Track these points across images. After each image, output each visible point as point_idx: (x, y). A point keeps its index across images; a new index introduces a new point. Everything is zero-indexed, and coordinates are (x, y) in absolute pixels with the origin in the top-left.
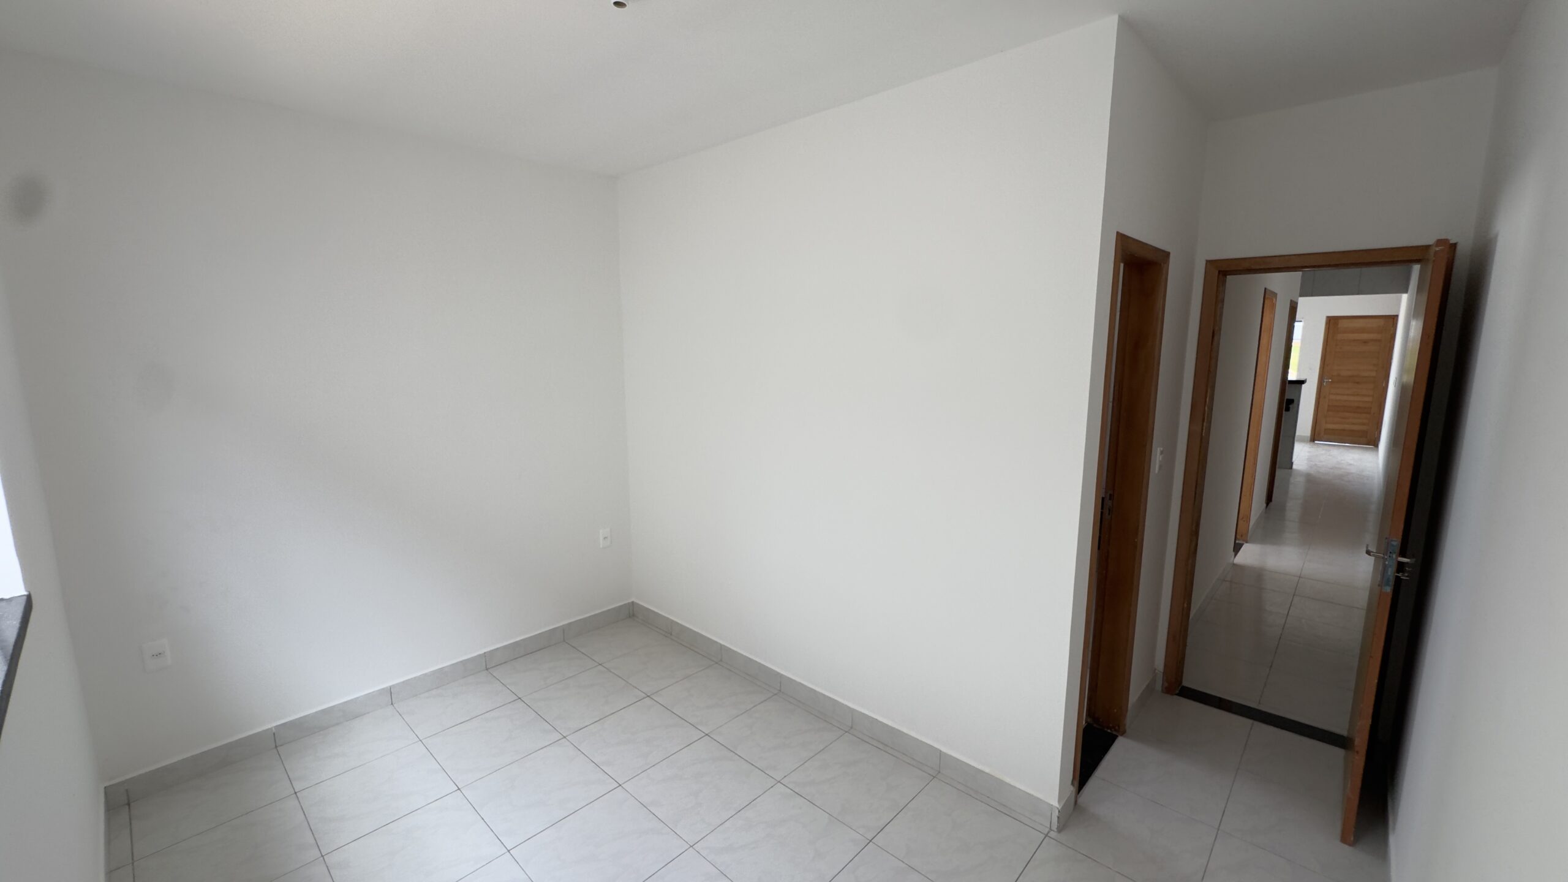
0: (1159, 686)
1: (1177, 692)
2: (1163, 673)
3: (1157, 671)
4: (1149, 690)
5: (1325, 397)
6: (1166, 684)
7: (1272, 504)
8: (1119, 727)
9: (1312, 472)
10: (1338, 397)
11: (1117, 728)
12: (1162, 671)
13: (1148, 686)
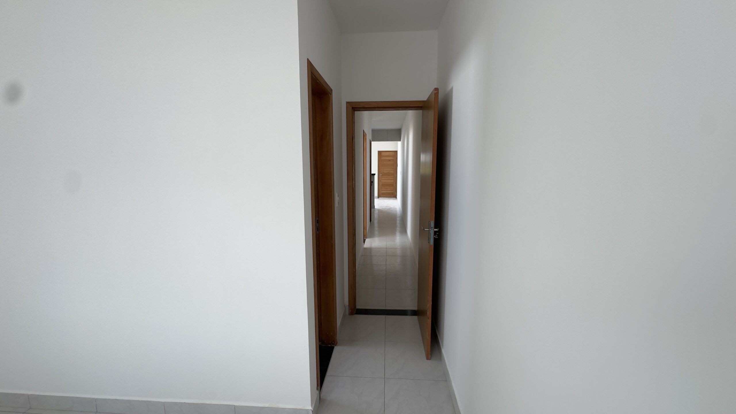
0: (347, 313)
1: (355, 312)
2: (349, 306)
3: (346, 306)
4: (344, 315)
5: (380, 181)
6: (350, 311)
7: (371, 222)
8: (334, 342)
9: (381, 209)
10: (384, 181)
11: (333, 342)
12: (348, 305)
13: (343, 315)
